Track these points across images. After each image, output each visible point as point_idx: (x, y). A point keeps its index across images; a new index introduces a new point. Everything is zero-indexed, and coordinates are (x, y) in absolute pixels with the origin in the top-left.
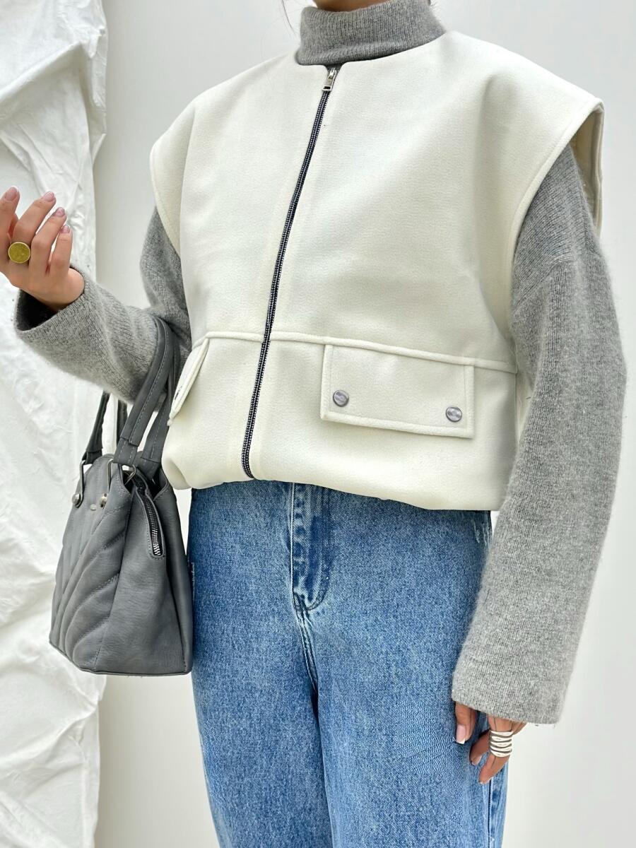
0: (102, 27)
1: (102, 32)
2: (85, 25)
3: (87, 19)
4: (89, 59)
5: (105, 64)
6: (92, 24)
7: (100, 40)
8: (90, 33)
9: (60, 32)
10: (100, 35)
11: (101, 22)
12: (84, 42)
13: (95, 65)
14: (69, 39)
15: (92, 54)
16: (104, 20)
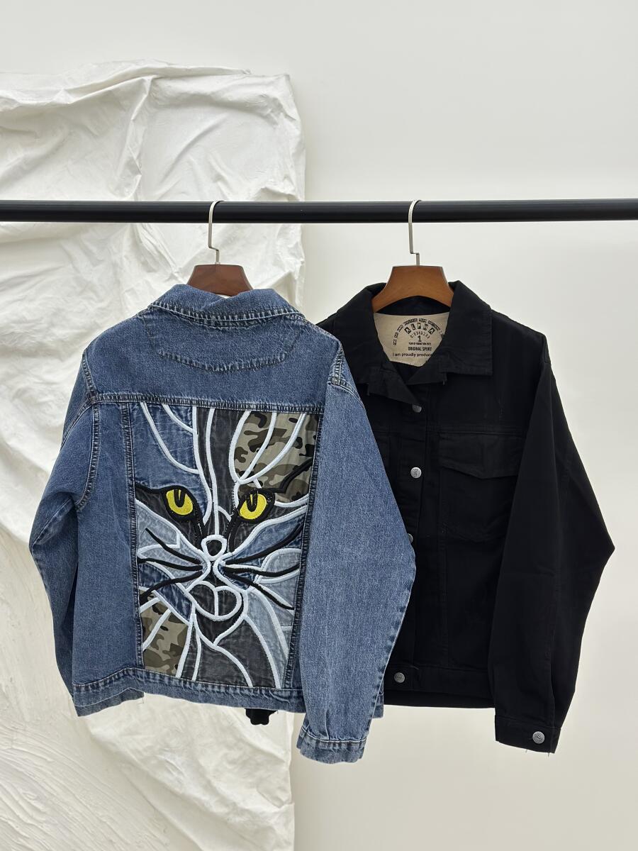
0: (302, 260)
1: (302, 263)
2: (293, 258)
3: (293, 254)
4: (295, 281)
5: (303, 281)
6: (296, 257)
7: (301, 267)
8: (296, 263)
9: (277, 263)
10: (300, 265)
11: (302, 257)
12: (292, 271)
13: (298, 282)
14: (282, 267)
15: (296, 277)
16: (303, 255)
